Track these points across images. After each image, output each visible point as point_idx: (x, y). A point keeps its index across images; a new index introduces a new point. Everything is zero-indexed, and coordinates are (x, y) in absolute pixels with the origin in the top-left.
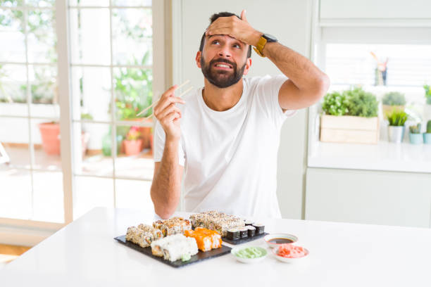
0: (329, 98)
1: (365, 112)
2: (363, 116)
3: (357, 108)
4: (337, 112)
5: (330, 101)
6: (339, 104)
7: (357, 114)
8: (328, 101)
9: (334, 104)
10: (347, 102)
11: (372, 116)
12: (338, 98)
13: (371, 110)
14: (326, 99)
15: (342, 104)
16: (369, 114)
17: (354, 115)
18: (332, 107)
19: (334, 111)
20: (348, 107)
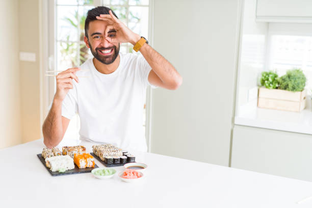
0: (265, 75)
1: (290, 86)
2: (289, 90)
3: (284, 84)
4: (269, 86)
5: (265, 77)
6: (271, 80)
7: (285, 89)
8: (263, 78)
9: (268, 80)
10: (278, 79)
11: (296, 90)
12: (271, 76)
13: (295, 86)
14: (263, 76)
15: (274, 80)
16: (294, 89)
17: (283, 89)
18: (266, 82)
19: (267, 85)
20: (279, 83)
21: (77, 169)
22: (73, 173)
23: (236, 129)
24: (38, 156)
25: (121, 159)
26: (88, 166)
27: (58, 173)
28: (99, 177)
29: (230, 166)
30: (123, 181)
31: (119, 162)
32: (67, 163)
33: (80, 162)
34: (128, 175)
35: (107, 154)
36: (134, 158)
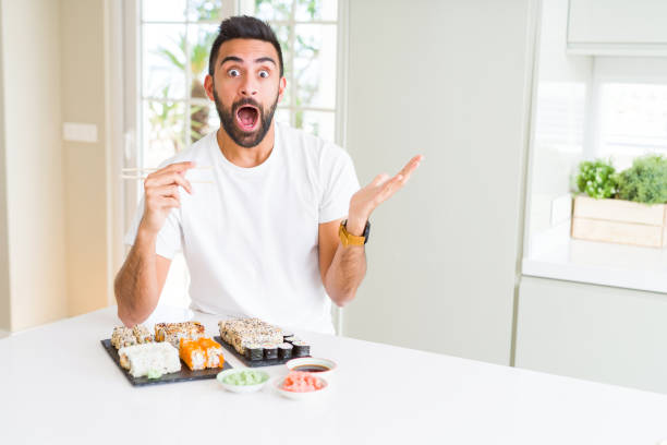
0: (586, 168)
1: (641, 192)
2: (639, 201)
3: (629, 187)
4: (597, 192)
5: (587, 173)
6: (599, 179)
7: (631, 198)
8: (583, 174)
9: (593, 179)
10: (615, 177)
11: (655, 201)
12: (599, 170)
13: (652, 191)
14: (583, 170)
15: (606, 179)
16: (649, 198)
17: (625, 199)
18: (589, 183)
19: (592, 189)
20: (616, 186)
21: (186, 372)
22: (177, 380)
23: (525, 285)
24: (103, 343)
25: (280, 350)
26: (209, 366)
27: (146, 381)
28: (233, 388)
29: (512, 364)
30: (284, 397)
31: (275, 357)
32: (165, 359)
33: (193, 357)
34: (295, 384)
35: (250, 339)
36: (308, 347)
